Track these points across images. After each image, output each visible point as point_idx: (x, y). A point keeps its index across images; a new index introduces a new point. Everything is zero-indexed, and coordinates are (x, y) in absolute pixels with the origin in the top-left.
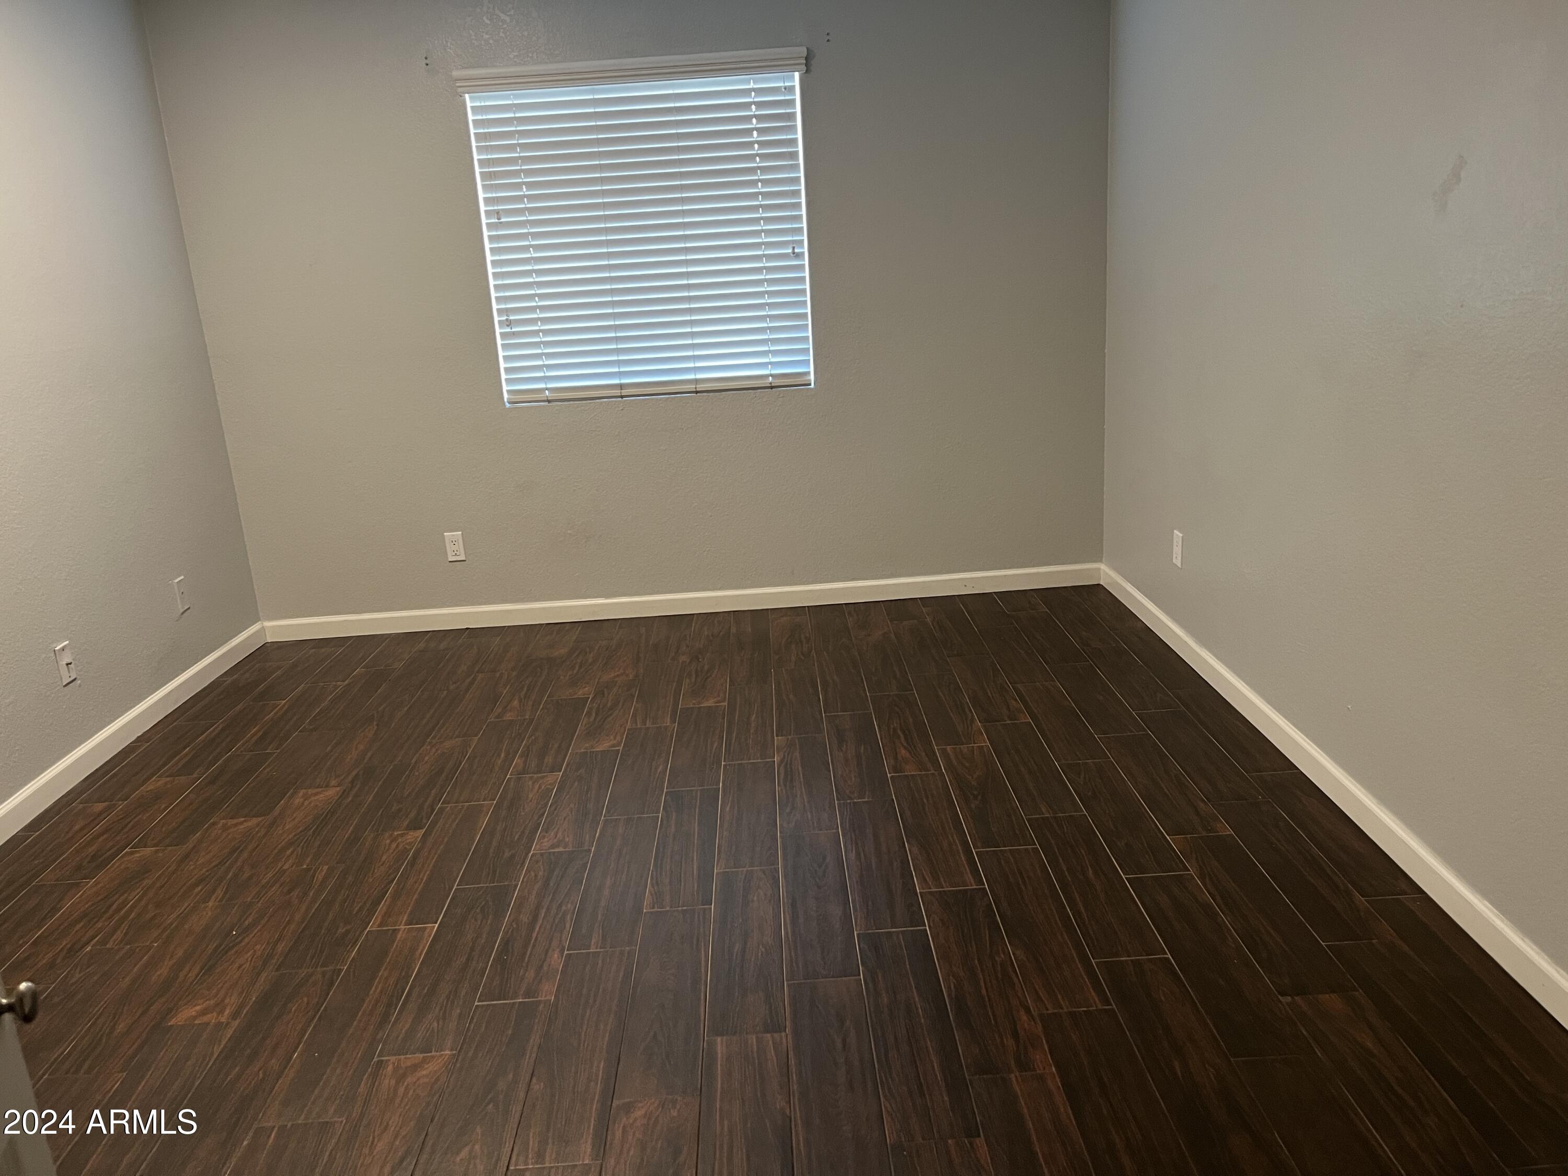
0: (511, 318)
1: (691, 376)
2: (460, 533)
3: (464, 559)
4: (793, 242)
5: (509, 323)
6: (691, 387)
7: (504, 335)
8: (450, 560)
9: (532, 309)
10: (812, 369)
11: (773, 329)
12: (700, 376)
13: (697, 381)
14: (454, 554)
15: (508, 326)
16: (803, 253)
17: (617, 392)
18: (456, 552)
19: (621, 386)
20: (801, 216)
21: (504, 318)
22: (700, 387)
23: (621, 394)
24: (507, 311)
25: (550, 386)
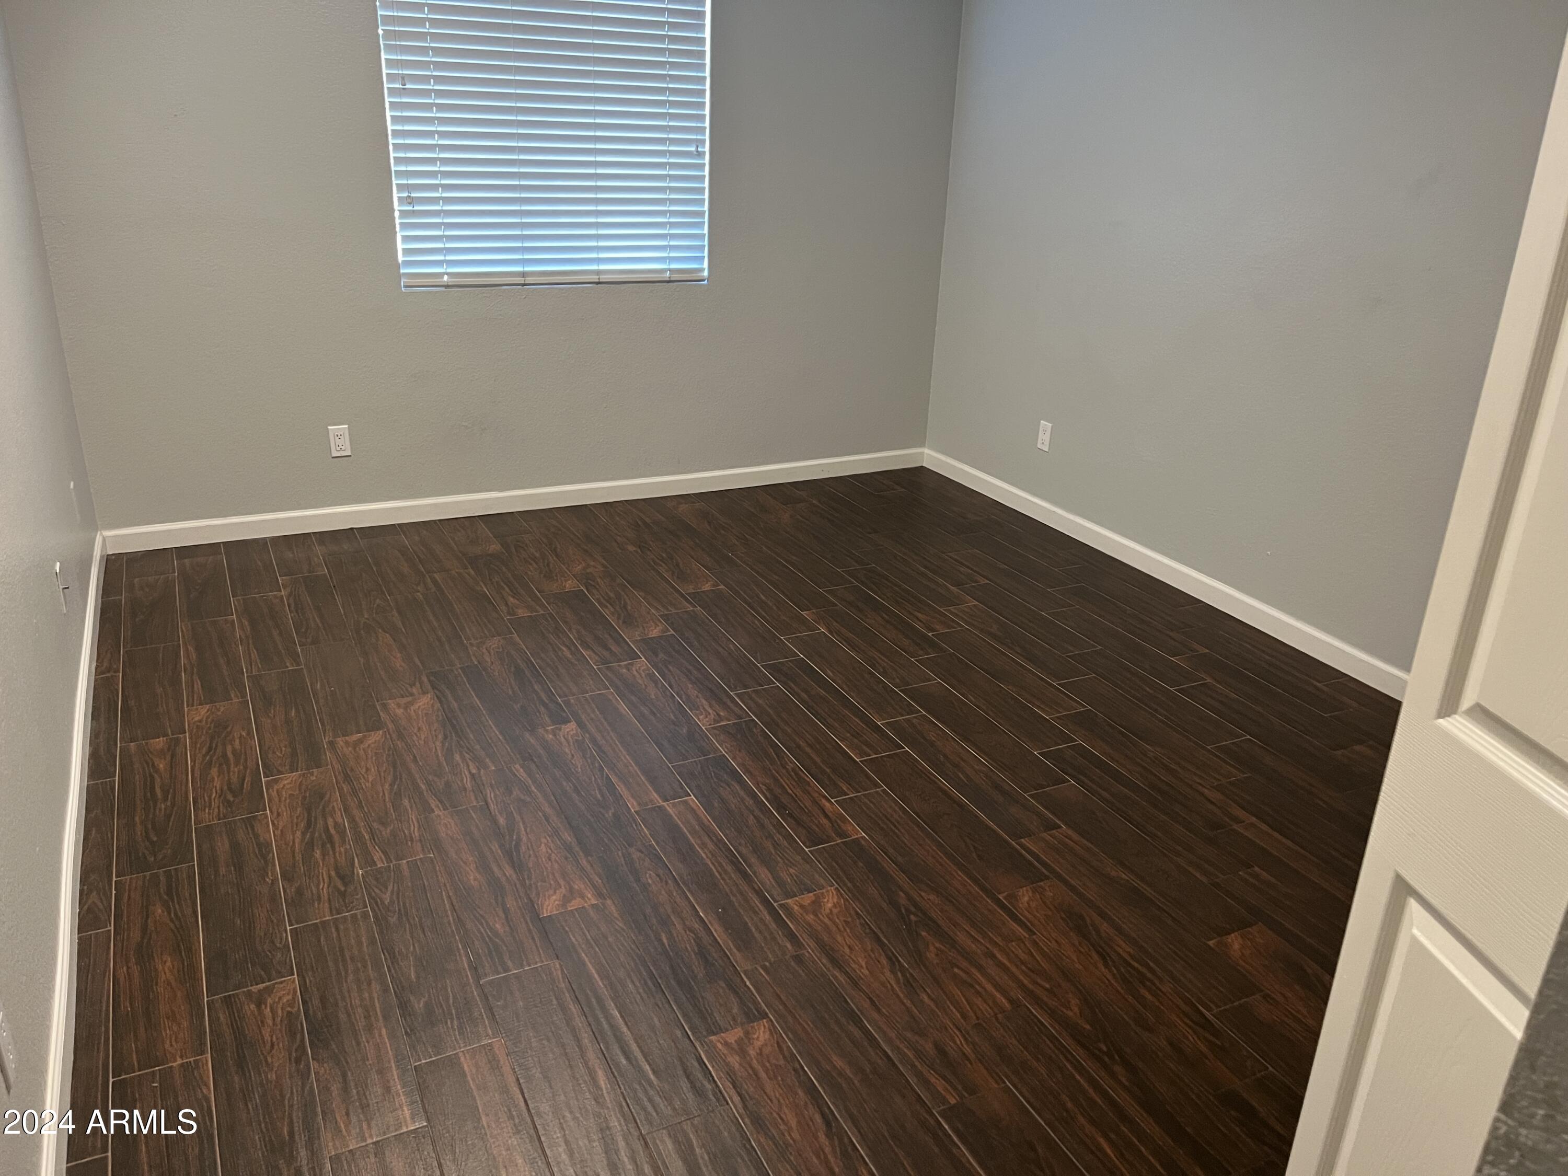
0: (413, 195)
1: (594, 267)
2: (347, 426)
3: (350, 454)
4: (697, 140)
5: (411, 201)
6: (595, 278)
7: (403, 214)
8: (334, 455)
9: (434, 187)
10: (706, 264)
11: (673, 225)
12: (603, 267)
13: (598, 272)
14: (338, 449)
15: (410, 203)
16: (704, 152)
17: (521, 280)
18: (341, 447)
19: (524, 274)
20: (704, 116)
21: (405, 195)
22: (604, 278)
23: (523, 283)
24: (409, 188)
25: (450, 270)
